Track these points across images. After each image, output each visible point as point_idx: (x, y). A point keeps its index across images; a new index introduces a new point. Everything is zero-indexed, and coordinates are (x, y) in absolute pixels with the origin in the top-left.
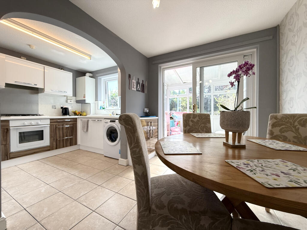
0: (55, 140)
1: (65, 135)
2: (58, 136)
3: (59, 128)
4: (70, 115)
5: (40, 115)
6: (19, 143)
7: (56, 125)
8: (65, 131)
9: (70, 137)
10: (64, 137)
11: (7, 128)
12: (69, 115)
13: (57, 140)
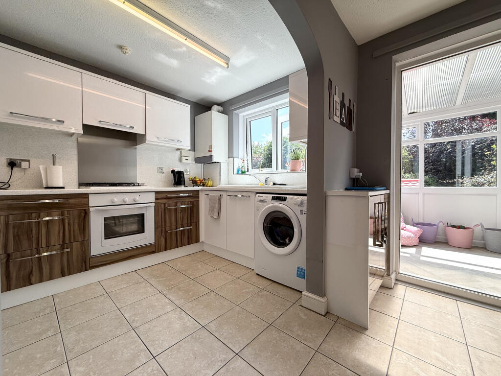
0: (163, 233)
1: (180, 223)
2: (168, 225)
3: (170, 210)
4: (186, 185)
5: (139, 186)
6: (105, 239)
7: (165, 204)
8: (179, 215)
9: (187, 228)
10: (178, 227)
11: (85, 210)
12: (184, 185)
13: (166, 232)
